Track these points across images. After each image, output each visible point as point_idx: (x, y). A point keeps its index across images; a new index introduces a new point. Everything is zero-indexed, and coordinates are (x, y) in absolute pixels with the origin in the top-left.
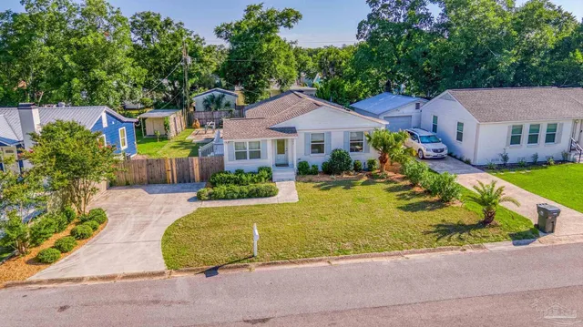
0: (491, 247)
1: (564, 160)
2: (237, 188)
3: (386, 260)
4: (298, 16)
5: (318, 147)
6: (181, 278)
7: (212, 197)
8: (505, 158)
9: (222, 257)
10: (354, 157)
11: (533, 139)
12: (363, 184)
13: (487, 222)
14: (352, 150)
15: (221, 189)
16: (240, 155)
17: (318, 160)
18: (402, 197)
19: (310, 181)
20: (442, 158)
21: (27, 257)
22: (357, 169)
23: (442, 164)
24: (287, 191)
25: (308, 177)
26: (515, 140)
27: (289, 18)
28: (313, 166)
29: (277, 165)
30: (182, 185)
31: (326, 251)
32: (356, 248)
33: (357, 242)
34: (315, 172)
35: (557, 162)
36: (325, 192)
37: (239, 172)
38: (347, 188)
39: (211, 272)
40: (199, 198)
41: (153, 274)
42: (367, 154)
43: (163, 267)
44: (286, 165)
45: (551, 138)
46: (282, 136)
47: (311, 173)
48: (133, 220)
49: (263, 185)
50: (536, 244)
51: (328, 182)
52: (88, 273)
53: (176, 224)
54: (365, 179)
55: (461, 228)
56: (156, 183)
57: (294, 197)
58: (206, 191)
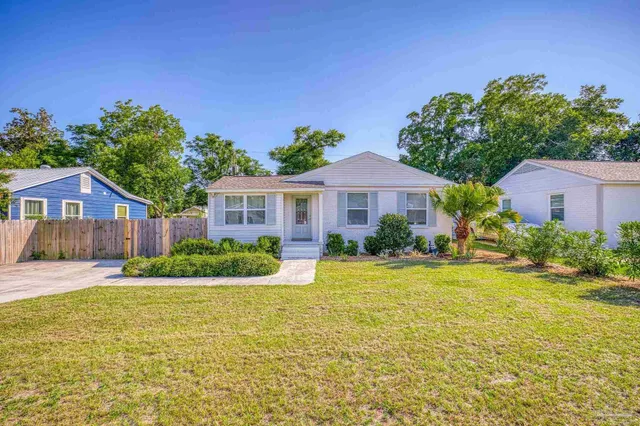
4: (341, 137)
16: (234, 218)
17: (358, 233)
19: (343, 261)
22: (420, 247)
27: (333, 138)
28: (349, 242)
29: (294, 240)
34: (352, 251)
40: (123, 272)
42: (433, 229)
44: (308, 240)
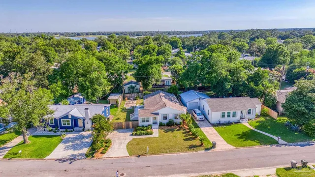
0: (199, 152)
1: (238, 122)
2: (142, 132)
3: (175, 154)
5: (165, 118)
6: (133, 158)
7: (136, 135)
8: (220, 122)
9: (140, 153)
10: (175, 121)
11: (229, 116)
12: (177, 130)
13: (201, 145)
14: (175, 118)
15: (138, 132)
16: (143, 121)
17: (165, 122)
18: (186, 136)
19: (162, 129)
20: (203, 121)
21: (99, 152)
22: (176, 125)
23: (202, 123)
24: (156, 132)
25: (162, 127)
26: (223, 116)
29: (154, 123)
30: (128, 129)
31: (163, 152)
32: (170, 151)
33: (170, 149)
34: (164, 125)
35: (235, 123)
36: (166, 134)
37: (143, 126)
38: (172, 132)
39: (139, 156)
40: (132, 135)
41: (127, 157)
42: (179, 121)
43: (128, 155)
44: (156, 123)
45: (234, 115)
46: (155, 116)
47: (163, 126)
48: (118, 142)
49: (149, 131)
50: (210, 151)
51: (168, 129)
52: (114, 156)
53: (128, 144)
54: (178, 128)
55: (195, 146)
56: (120, 129)
57: (157, 135)
58: (134, 133)
